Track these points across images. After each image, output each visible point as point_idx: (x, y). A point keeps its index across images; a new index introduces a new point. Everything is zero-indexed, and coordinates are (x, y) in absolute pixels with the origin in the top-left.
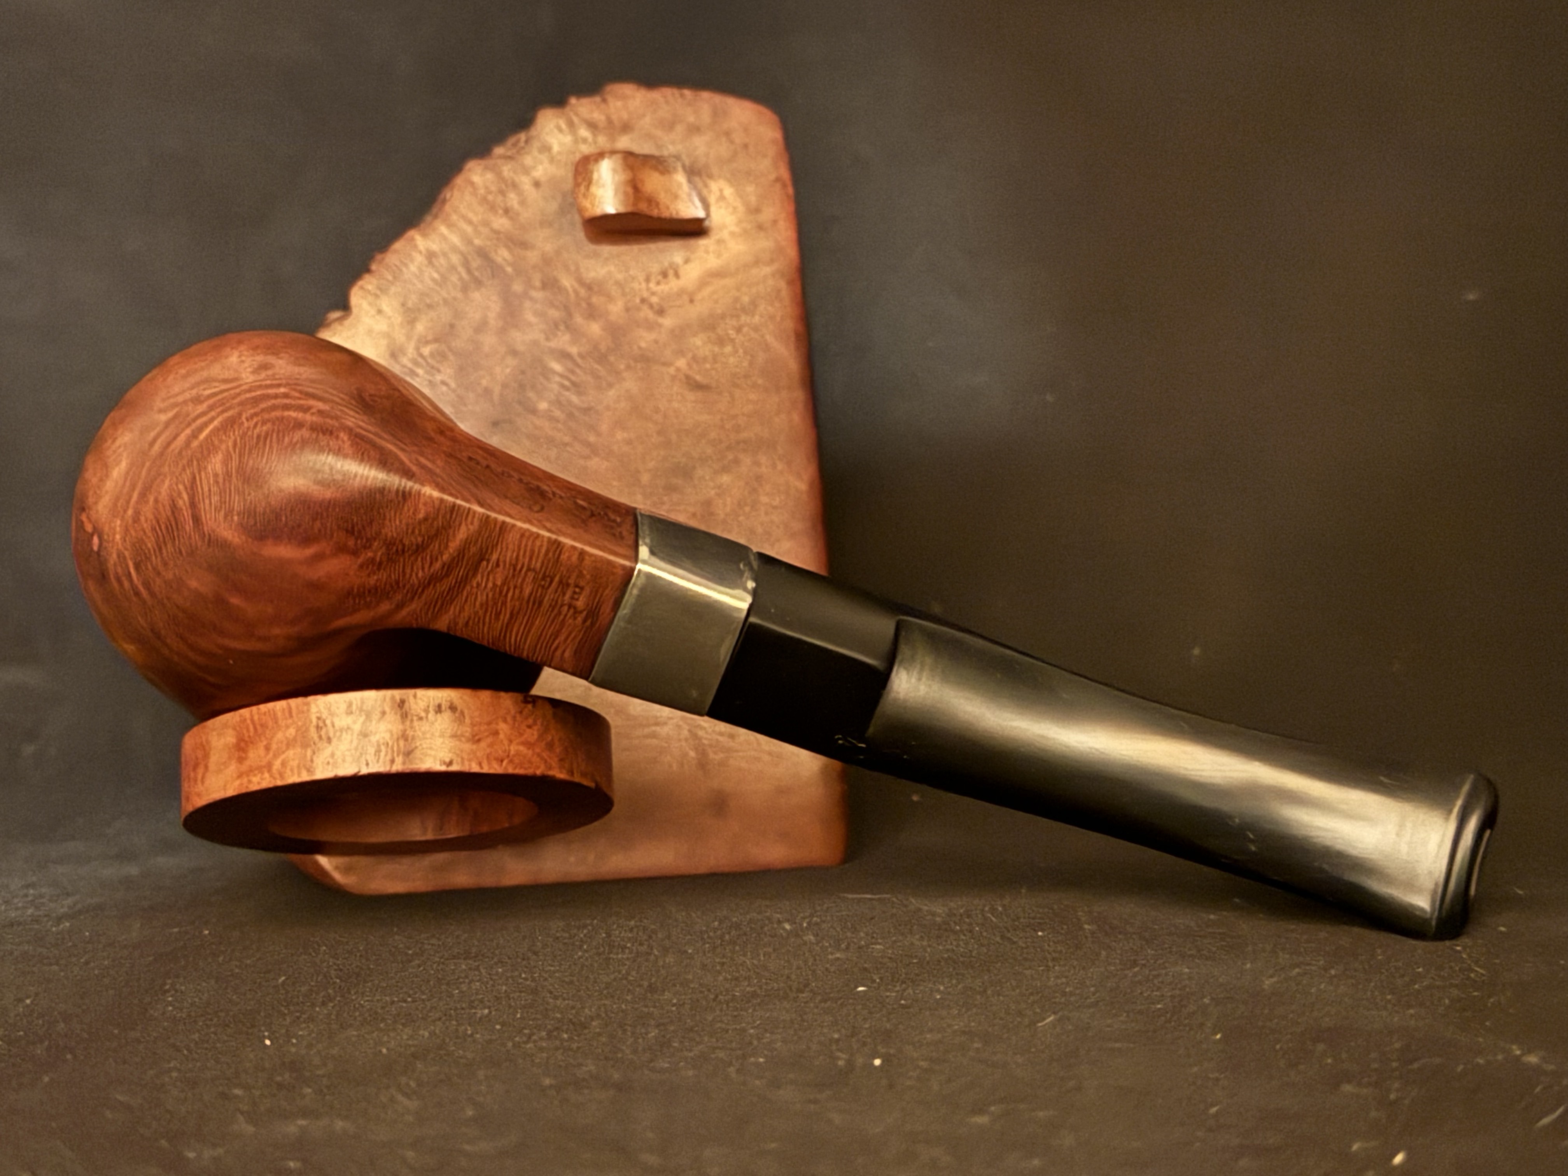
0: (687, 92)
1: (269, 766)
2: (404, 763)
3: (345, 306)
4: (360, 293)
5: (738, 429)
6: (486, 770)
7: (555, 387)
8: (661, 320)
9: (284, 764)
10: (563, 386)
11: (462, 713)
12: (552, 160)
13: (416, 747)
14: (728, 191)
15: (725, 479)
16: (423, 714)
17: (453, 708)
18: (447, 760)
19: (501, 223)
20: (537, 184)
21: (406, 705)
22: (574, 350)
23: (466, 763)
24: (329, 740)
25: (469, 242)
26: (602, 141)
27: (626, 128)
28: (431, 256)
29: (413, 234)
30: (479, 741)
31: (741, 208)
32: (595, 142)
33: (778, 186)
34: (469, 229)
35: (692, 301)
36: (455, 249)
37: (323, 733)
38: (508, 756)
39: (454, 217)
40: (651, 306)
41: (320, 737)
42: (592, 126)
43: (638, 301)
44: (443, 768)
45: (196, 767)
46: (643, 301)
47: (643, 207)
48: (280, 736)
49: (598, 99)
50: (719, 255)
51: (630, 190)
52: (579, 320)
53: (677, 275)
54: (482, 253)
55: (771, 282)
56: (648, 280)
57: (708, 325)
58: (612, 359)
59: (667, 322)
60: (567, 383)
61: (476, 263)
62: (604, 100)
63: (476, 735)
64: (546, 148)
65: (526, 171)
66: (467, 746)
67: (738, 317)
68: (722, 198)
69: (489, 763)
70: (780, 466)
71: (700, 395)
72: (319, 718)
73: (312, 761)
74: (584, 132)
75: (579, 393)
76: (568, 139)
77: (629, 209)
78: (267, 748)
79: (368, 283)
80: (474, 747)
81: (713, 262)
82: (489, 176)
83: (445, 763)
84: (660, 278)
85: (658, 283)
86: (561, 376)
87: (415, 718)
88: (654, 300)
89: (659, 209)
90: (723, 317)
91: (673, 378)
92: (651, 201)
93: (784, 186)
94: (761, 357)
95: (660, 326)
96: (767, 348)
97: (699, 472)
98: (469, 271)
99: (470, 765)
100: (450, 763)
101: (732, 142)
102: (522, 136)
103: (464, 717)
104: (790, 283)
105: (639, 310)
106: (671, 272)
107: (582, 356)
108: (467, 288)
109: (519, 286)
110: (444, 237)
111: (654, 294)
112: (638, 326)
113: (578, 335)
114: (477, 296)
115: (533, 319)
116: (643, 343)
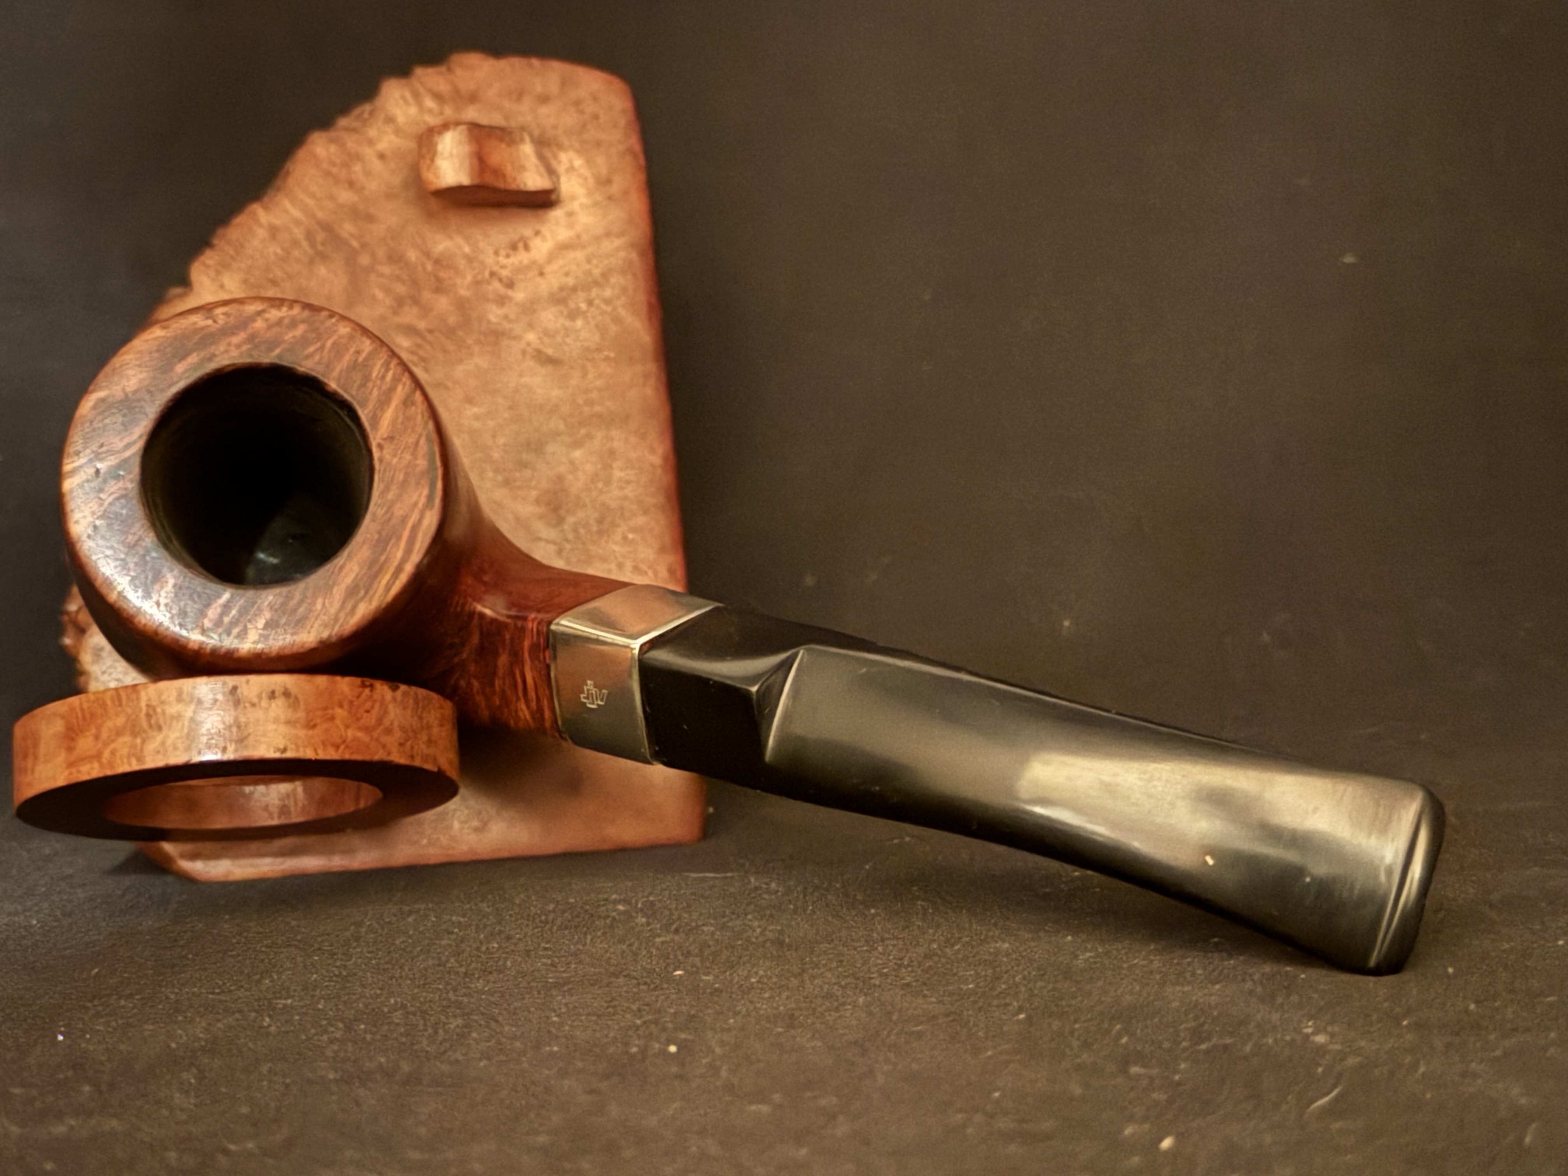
0: (535, 62)
1: (98, 756)
2: (236, 751)
3: (184, 282)
4: (202, 268)
5: (590, 403)
6: (322, 756)
8: (510, 293)
9: (113, 753)
11: (296, 698)
12: (398, 131)
13: (249, 734)
14: (578, 162)
15: (577, 454)
16: (255, 700)
17: (287, 694)
18: (282, 747)
19: (346, 196)
20: (382, 156)
21: (239, 691)
22: (422, 325)
23: (301, 749)
24: (160, 728)
25: (313, 216)
26: (449, 112)
27: (473, 98)
28: (273, 231)
29: (256, 208)
30: (314, 726)
31: (591, 181)
32: (441, 113)
33: (628, 158)
34: (310, 202)
35: (541, 274)
36: (298, 223)
37: (153, 721)
38: (344, 741)
39: (298, 191)
40: (500, 280)
41: (151, 726)
42: (438, 97)
43: (487, 273)
44: (277, 755)
45: (25, 756)
46: (493, 274)
47: (489, 180)
48: (109, 724)
49: (443, 69)
50: (570, 226)
51: (476, 162)
52: (426, 295)
53: (527, 248)
54: (327, 228)
55: (623, 254)
56: (497, 253)
57: (560, 298)
58: (460, 333)
59: (518, 295)
61: (320, 236)
62: (450, 70)
63: (312, 720)
64: (390, 120)
65: (371, 142)
66: (302, 733)
67: (589, 289)
68: (571, 169)
69: (324, 750)
70: (633, 440)
71: (550, 368)
72: (148, 706)
73: (142, 750)
74: (429, 103)
76: (413, 110)
77: (477, 181)
78: (97, 737)
79: (209, 258)
80: (310, 732)
81: (564, 234)
82: (333, 148)
83: (279, 750)
84: (509, 250)
85: (508, 256)
87: (247, 705)
88: (504, 273)
89: (505, 181)
90: (574, 289)
91: (524, 353)
92: (497, 172)
93: (635, 156)
94: (613, 329)
95: (510, 299)
96: (617, 320)
97: (550, 448)
98: (313, 245)
99: (305, 752)
100: (284, 750)
101: (581, 112)
102: (367, 107)
103: (299, 702)
104: (642, 254)
105: (489, 283)
106: (521, 245)
107: (430, 331)
108: (311, 262)
109: (364, 260)
110: (286, 212)
111: (503, 267)
112: (488, 300)
113: (426, 310)
114: (322, 270)
115: (380, 295)
116: (493, 318)
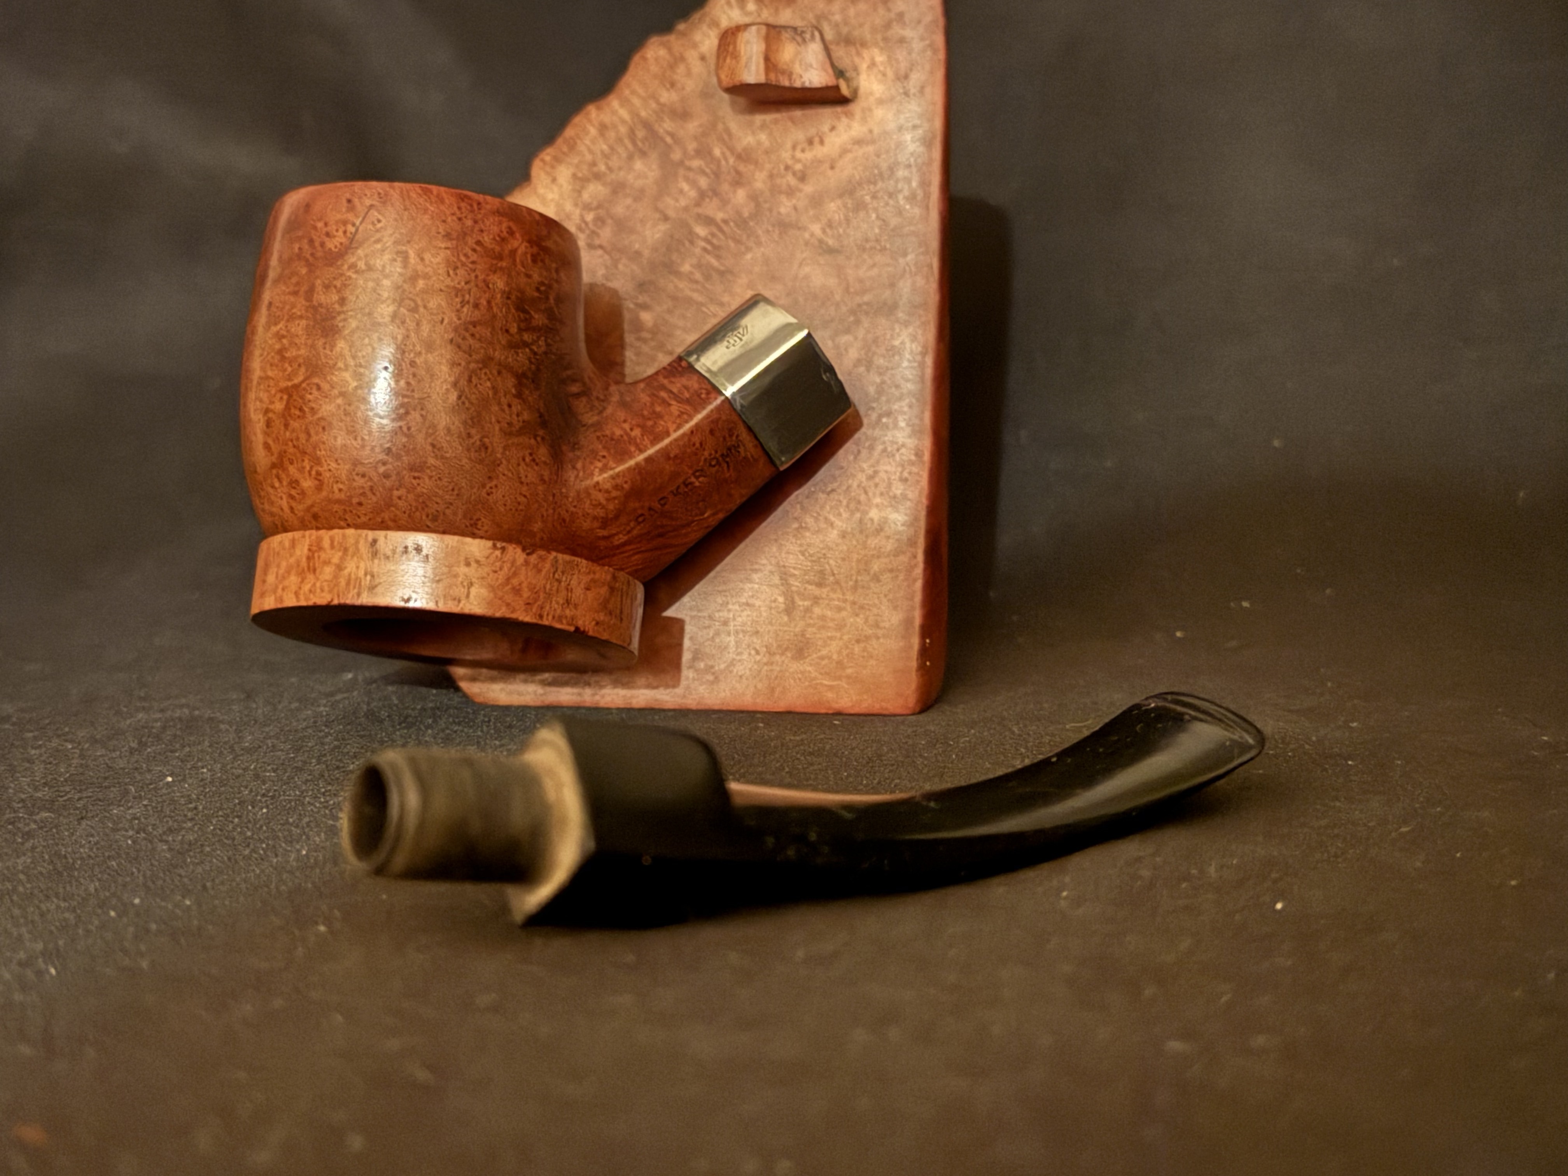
2: (369, 597)
4: (541, 164)
7: (698, 251)
8: (801, 186)
9: (285, 588)
10: (705, 250)
11: (427, 555)
13: (380, 583)
14: (880, 58)
16: (389, 553)
17: (417, 549)
19: (667, 97)
20: (701, 57)
21: (377, 545)
22: (720, 216)
24: (314, 571)
25: (638, 116)
28: (602, 129)
29: (592, 110)
30: (439, 581)
31: (891, 77)
33: (929, 53)
34: (636, 102)
35: (833, 168)
36: (623, 121)
37: (311, 563)
38: (467, 597)
39: (627, 92)
40: (794, 174)
41: (308, 568)
43: (782, 167)
44: (402, 604)
46: (787, 168)
48: (286, 562)
50: (865, 122)
52: (725, 187)
53: (822, 142)
54: (647, 125)
55: (914, 148)
56: (793, 148)
57: (846, 190)
58: (751, 224)
59: (808, 188)
60: (709, 247)
61: (641, 134)
63: (438, 575)
65: (695, 46)
66: (427, 585)
67: (875, 183)
68: (873, 64)
69: (446, 603)
71: (829, 258)
72: (310, 550)
73: (302, 588)
75: (718, 257)
76: (736, 14)
77: (766, 79)
79: (547, 155)
80: (435, 587)
81: (858, 130)
82: (662, 52)
83: (403, 600)
84: (805, 145)
85: (803, 151)
86: (706, 240)
87: (382, 557)
88: (798, 167)
89: (792, 79)
90: (860, 184)
91: (807, 242)
93: (935, 51)
94: (893, 222)
95: (800, 191)
96: (900, 213)
98: (634, 142)
102: (699, 13)
103: (429, 558)
105: (783, 177)
106: (817, 140)
107: (725, 222)
108: (630, 158)
109: (676, 155)
110: (614, 113)
111: (799, 161)
112: (780, 192)
113: (725, 202)
114: (638, 165)
115: (685, 187)
116: (783, 210)
